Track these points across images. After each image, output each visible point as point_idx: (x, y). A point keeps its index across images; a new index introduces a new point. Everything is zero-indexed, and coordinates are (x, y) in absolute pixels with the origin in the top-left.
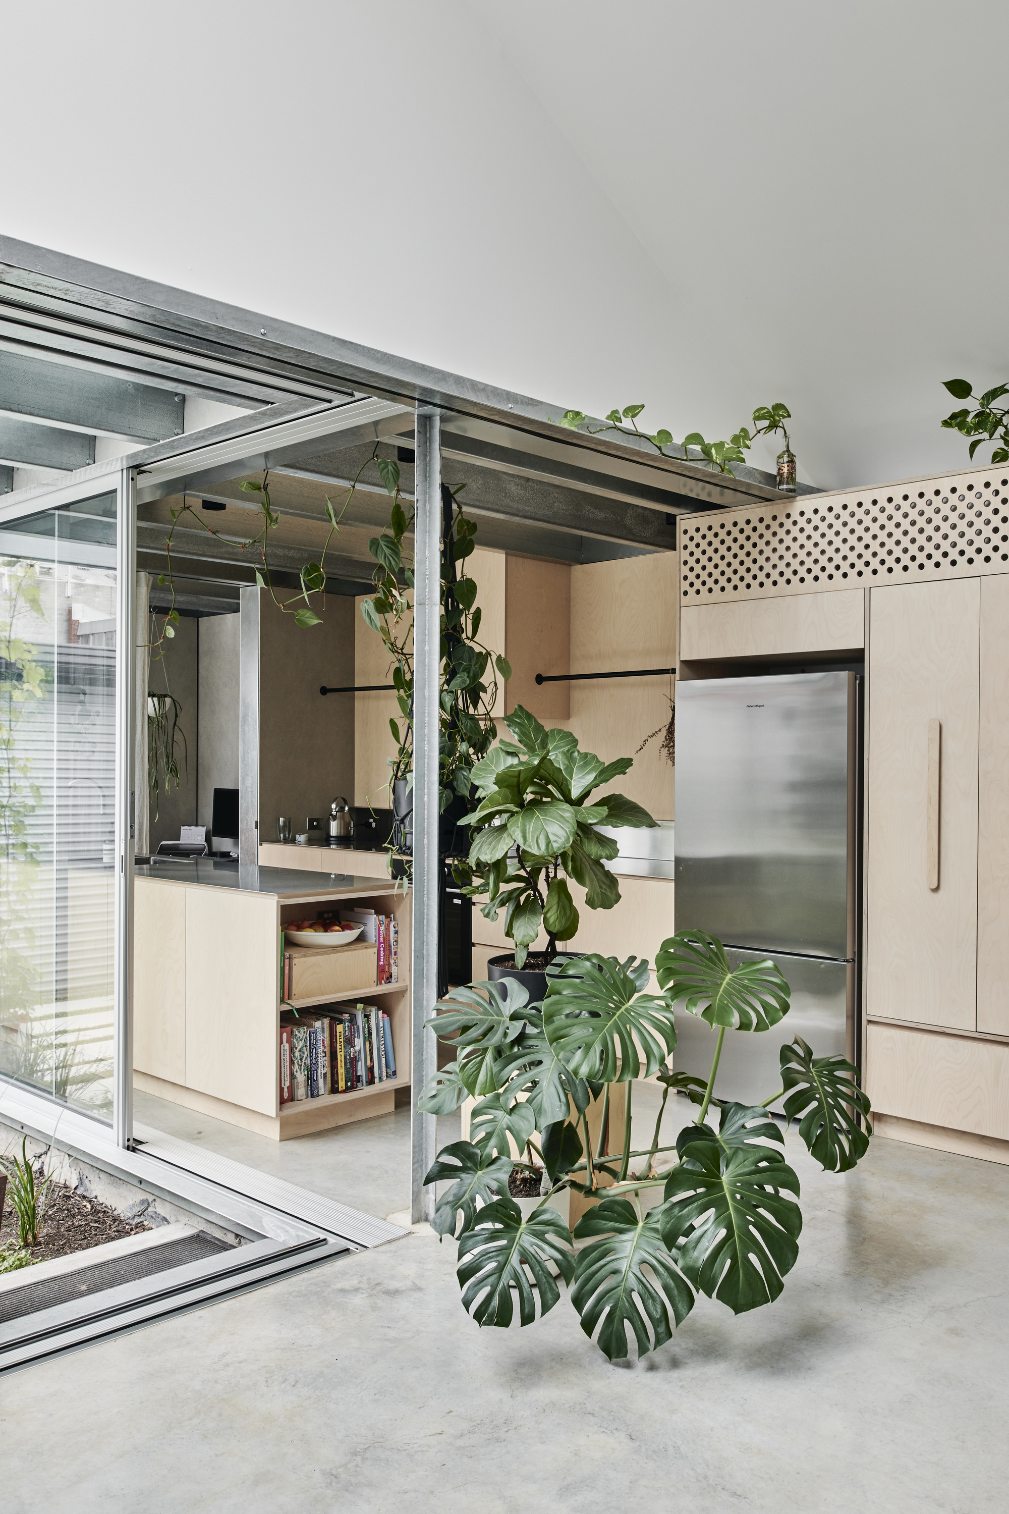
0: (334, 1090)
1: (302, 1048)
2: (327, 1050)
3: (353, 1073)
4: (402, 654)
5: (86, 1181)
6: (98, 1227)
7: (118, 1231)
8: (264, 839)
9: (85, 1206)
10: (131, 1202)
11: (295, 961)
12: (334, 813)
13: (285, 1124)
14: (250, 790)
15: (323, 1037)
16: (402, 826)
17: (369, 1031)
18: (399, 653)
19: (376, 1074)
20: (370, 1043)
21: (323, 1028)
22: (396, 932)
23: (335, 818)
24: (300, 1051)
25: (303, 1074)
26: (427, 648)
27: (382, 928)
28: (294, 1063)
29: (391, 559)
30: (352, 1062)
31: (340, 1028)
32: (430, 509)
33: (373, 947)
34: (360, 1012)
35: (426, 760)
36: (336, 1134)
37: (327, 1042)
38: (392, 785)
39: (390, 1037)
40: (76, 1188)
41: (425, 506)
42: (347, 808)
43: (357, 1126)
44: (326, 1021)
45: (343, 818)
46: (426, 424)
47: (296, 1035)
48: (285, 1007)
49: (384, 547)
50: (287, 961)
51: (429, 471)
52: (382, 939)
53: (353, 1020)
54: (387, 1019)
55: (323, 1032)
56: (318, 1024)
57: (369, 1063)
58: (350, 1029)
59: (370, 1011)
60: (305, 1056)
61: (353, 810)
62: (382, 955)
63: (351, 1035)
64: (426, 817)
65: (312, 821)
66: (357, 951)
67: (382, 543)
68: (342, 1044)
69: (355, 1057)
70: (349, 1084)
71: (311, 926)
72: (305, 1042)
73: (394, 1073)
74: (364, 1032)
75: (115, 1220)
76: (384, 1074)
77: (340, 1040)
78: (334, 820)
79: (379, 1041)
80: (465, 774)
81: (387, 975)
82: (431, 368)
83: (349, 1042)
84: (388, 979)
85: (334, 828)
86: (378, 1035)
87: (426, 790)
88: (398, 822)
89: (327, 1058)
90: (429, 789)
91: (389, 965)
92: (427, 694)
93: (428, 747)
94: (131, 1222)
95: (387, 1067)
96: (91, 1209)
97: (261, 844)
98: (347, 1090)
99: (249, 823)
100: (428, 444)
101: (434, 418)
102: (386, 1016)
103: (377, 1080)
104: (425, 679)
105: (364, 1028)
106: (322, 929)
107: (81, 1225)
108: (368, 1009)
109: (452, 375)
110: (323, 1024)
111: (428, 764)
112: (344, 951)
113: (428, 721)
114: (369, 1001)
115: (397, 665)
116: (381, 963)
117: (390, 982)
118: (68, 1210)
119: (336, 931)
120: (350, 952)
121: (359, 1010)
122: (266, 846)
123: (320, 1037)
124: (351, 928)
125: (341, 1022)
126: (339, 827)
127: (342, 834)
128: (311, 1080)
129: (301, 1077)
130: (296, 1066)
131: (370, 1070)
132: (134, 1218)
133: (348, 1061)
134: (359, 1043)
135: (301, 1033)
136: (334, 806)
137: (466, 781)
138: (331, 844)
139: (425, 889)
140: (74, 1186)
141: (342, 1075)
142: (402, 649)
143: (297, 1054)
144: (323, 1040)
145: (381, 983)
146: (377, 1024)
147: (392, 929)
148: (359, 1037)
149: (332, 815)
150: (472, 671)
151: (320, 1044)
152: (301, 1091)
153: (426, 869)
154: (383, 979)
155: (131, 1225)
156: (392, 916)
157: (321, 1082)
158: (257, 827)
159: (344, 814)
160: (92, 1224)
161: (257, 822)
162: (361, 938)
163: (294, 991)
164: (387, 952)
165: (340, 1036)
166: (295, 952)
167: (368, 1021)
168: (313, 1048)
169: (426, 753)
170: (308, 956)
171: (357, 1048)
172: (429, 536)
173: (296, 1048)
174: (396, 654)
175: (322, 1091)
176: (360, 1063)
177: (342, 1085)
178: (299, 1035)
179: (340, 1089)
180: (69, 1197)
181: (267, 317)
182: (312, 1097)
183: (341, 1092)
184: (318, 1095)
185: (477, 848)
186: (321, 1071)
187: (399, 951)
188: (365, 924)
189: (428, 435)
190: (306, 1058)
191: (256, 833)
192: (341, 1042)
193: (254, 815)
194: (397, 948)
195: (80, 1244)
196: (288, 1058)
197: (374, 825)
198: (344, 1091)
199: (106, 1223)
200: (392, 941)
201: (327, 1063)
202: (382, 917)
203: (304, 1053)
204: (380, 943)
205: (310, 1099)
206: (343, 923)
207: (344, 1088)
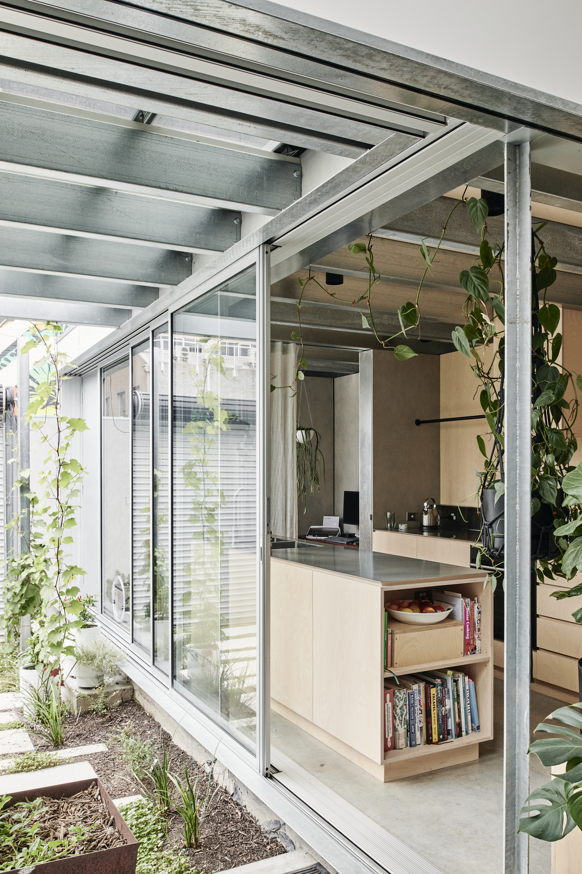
0: (429, 741)
1: (402, 706)
2: (423, 708)
3: (444, 728)
4: (489, 378)
5: (239, 792)
6: (244, 835)
7: (258, 843)
8: (376, 527)
9: (237, 813)
10: (268, 820)
11: (396, 636)
12: (426, 509)
13: (388, 769)
14: (366, 493)
15: (419, 698)
16: (490, 530)
17: (457, 693)
18: (485, 377)
19: (464, 729)
20: (459, 703)
21: (419, 691)
22: (480, 613)
23: (426, 513)
24: (400, 709)
25: (403, 727)
26: (518, 364)
27: (468, 609)
28: (396, 719)
29: (480, 288)
30: (444, 719)
31: (433, 691)
32: (520, 232)
33: (460, 625)
34: (450, 678)
35: (518, 471)
36: (431, 780)
37: (423, 702)
38: (480, 493)
39: (475, 698)
40: (232, 795)
41: (515, 229)
42: (435, 506)
43: (448, 773)
44: (422, 685)
45: (432, 513)
46: (515, 152)
47: (397, 696)
48: (388, 675)
49: (473, 278)
50: (390, 636)
51: (519, 196)
52: (467, 618)
53: (444, 684)
54: (472, 683)
55: (420, 693)
56: (415, 687)
57: (457, 720)
58: (442, 692)
59: (458, 677)
60: (405, 713)
61: (439, 506)
62: (468, 631)
63: (443, 697)
64: (518, 524)
65: (410, 515)
66: (447, 629)
67: (471, 274)
68: (435, 704)
69: (446, 715)
70: (441, 737)
71: (409, 606)
72: (405, 701)
73: (478, 728)
74: (453, 694)
75: (257, 831)
76: (470, 728)
77: (434, 701)
78: (426, 514)
79: (465, 702)
80: (551, 483)
81: (472, 647)
82: (523, 86)
83: (441, 702)
84: (472, 650)
85: (426, 520)
86: (465, 696)
87: (518, 500)
88: (487, 527)
89: (423, 715)
90: (521, 498)
91: (474, 639)
92: (518, 409)
93: (520, 459)
94: (268, 835)
95: (472, 722)
96: (241, 817)
97: (374, 531)
98: (440, 741)
99: (366, 516)
100: (518, 171)
101: (524, 144)
102: (471, 680)
103: (464, 733)
104: (516, 394)
105: (453, 691)
106: (418, 609)
107: (232, 831)
108: (457, 675)
109: (543, 93)
110: (419, 687)
111: (520, 475)
112: (436, 628)
113: (520, 434)
114: (457, 669)
115: (483, 388)
116: (467, 638)
117: (474, 653)
118: (225, 814)
119: (430, 612)
120: (442, 629)
121: (449, 676)
122: (377, 532)
123: (417, 697)
124: (443, 610)
125: (435, 686)
126: (430, 519)
127: (432, 524)
128: (410, 732)
129: (402, 730)
130: (398, 721)
131: (459, 725)
132: (270, 833)
133: (440, 717)
134: (449, 703)
135: (401, 694)
136: (425, 504)
137: (552, 490)
138: (424, 532)
139: (517, 593)
140: (231, 794)
141: (435, 729)
142: (488, 374)
143: (398, 711)
144: (420, 700)
145: (467, 654)
146: (464, 688)
147: (476, 610)
148: (449, 698)
149: (424, 511)
150: (556, 389)
151: (417, 703)
152: (402, 742)
153: (518, 574)
154: (469, 650)
155: (268, 838)
156: (476, 599)
157: (418, 734)
158: (371, 519)
159: (433, 510)
160: (240, 832)
161: (371, 515)
162: (451, 617)
163: (396, 660)
164: (472, 629)
165: (434, 697)
166: (395, 627)
167: (457, 685)
168: (411, 706)
169: (518, 464)
170: (407, 632)
171: (447, 707)
172: (519, 258)
173: (398, 706)
174: (483, 378)
175: (418, 742)
176: (450, 719)
177: (435, 737)
178: (400, 696)
179: (434, 741)
180: (227, 802)
181: (361, 32)
182: (410, 746)
183: (434, 744)
184: (416, 745)
185: (572, 557)
186: (418, 725)
187: (482, 628)
188: (454, 605)
189: (518, 163)
190: (406, 715)
191: (370, 523)
192: (434, 702)
193: (369, 510)
194: (480, 626)
195: (229, 851)
196: (391, 714)
197: (455, 518)
198: (437, 743)
199: (250, 832)
200: (476, 620)
201: (423, 719)
202: (468, 600)
203: (404, 711)
204: (466, 621)
205: (409, 747)
206: (436, 604)
207: (437, 740)
